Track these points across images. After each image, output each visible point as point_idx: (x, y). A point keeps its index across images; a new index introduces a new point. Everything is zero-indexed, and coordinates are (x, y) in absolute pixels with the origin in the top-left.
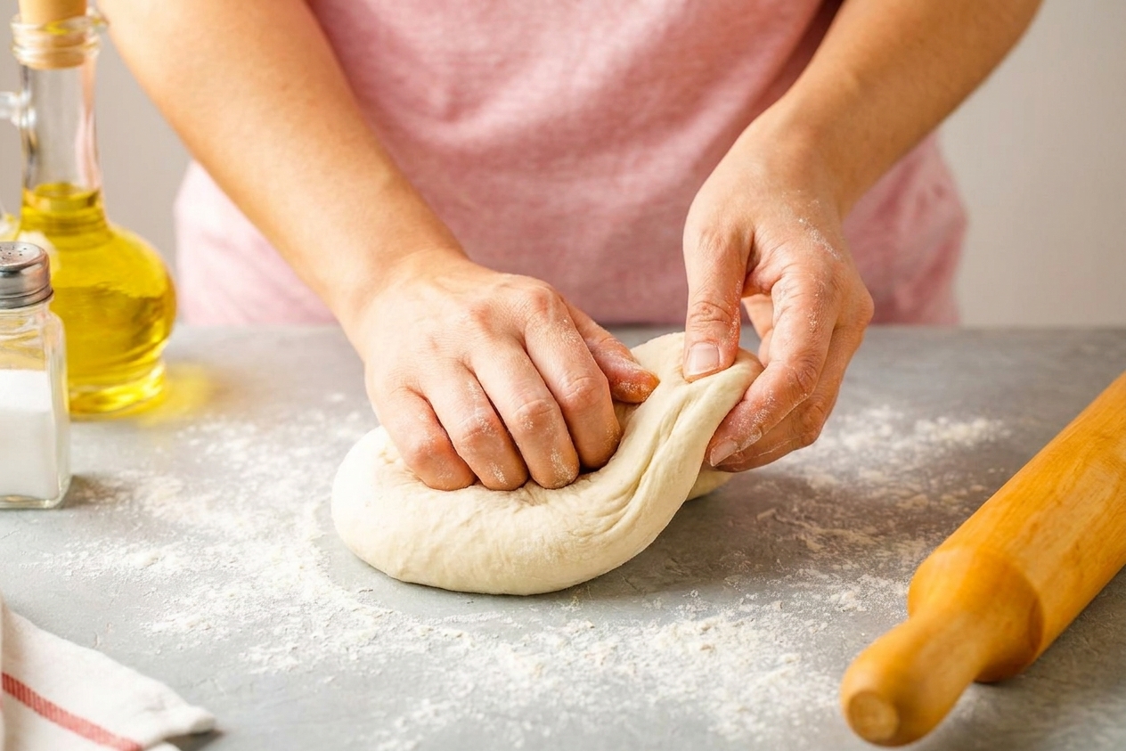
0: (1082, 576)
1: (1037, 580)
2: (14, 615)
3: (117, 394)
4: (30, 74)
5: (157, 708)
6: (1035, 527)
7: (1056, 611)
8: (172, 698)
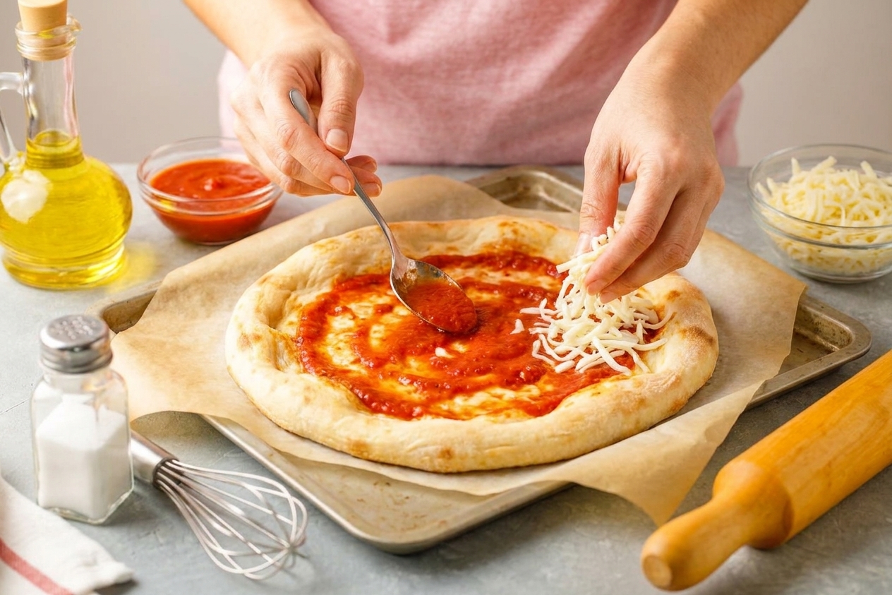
0: (830, 485)
1: (791, 489)
3: (96, 270)
4: (29, 63)
5: (91, 564)
6: (800, 450)
7: (803, 511)
8: (103, 555)
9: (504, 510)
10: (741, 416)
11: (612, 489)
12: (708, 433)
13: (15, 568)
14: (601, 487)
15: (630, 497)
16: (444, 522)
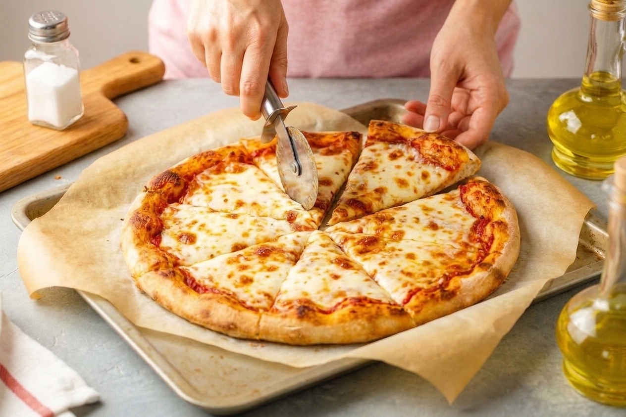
2: (12, 324)
9: (309, 382)
10: (527, 310)
11: (412, 368)
12: (498, 324)
13: (14, 391)
14: (402, 365)
15: (425, 375)
16: (256, 391)
